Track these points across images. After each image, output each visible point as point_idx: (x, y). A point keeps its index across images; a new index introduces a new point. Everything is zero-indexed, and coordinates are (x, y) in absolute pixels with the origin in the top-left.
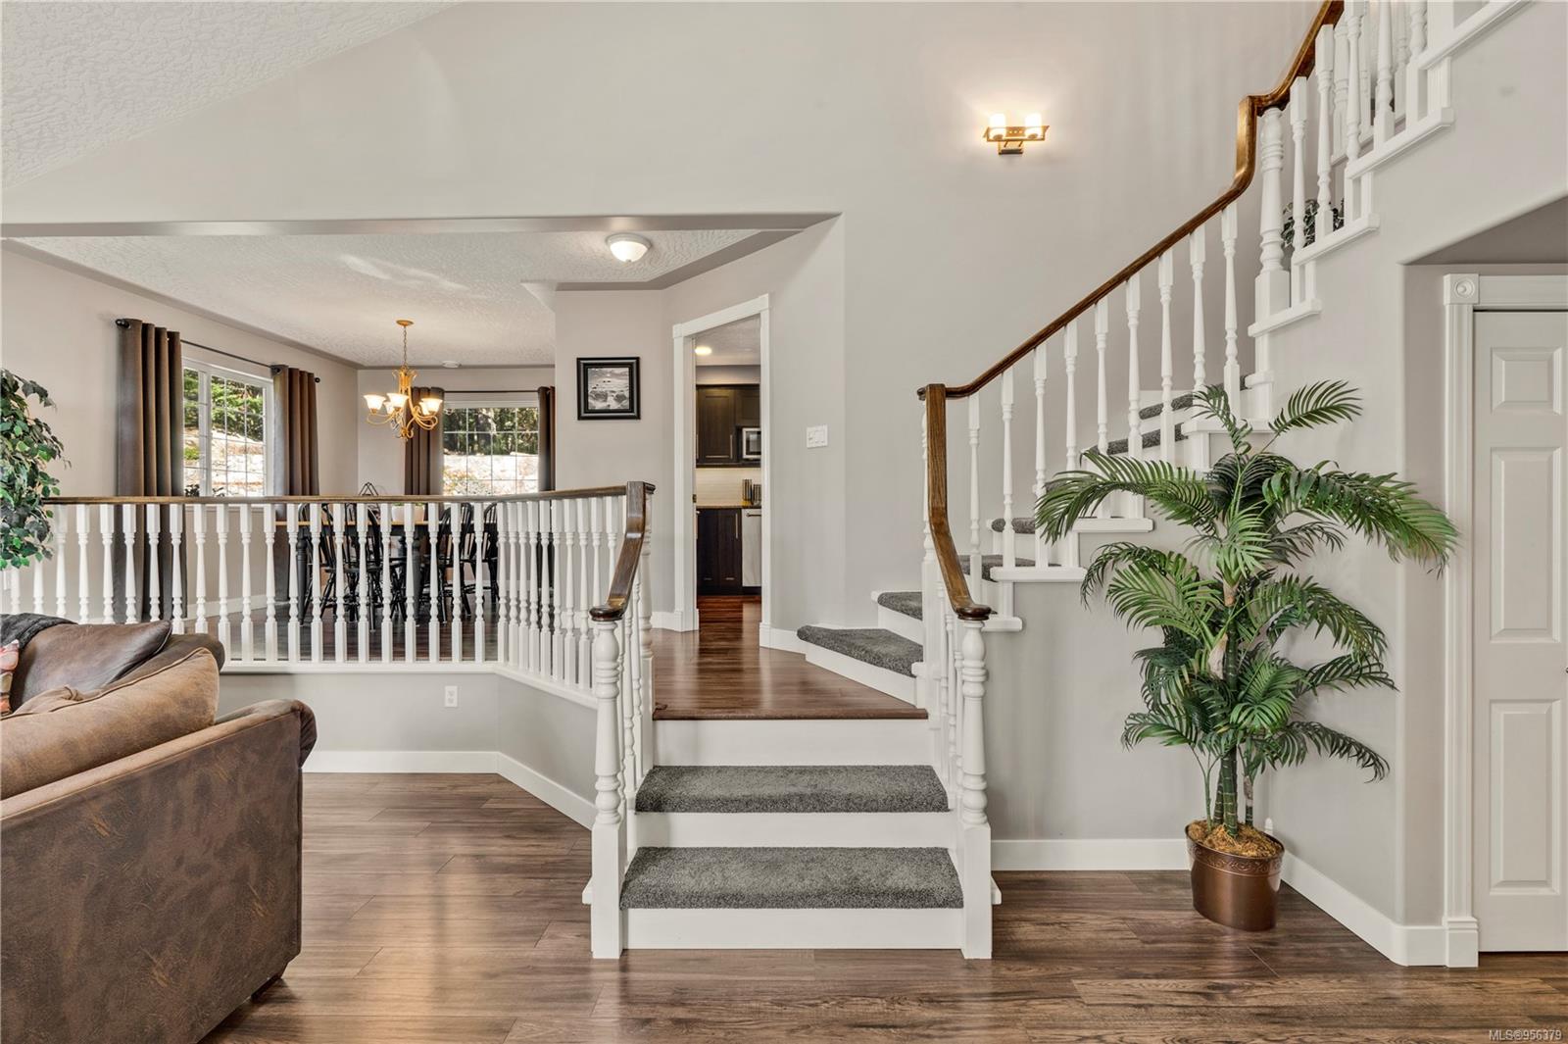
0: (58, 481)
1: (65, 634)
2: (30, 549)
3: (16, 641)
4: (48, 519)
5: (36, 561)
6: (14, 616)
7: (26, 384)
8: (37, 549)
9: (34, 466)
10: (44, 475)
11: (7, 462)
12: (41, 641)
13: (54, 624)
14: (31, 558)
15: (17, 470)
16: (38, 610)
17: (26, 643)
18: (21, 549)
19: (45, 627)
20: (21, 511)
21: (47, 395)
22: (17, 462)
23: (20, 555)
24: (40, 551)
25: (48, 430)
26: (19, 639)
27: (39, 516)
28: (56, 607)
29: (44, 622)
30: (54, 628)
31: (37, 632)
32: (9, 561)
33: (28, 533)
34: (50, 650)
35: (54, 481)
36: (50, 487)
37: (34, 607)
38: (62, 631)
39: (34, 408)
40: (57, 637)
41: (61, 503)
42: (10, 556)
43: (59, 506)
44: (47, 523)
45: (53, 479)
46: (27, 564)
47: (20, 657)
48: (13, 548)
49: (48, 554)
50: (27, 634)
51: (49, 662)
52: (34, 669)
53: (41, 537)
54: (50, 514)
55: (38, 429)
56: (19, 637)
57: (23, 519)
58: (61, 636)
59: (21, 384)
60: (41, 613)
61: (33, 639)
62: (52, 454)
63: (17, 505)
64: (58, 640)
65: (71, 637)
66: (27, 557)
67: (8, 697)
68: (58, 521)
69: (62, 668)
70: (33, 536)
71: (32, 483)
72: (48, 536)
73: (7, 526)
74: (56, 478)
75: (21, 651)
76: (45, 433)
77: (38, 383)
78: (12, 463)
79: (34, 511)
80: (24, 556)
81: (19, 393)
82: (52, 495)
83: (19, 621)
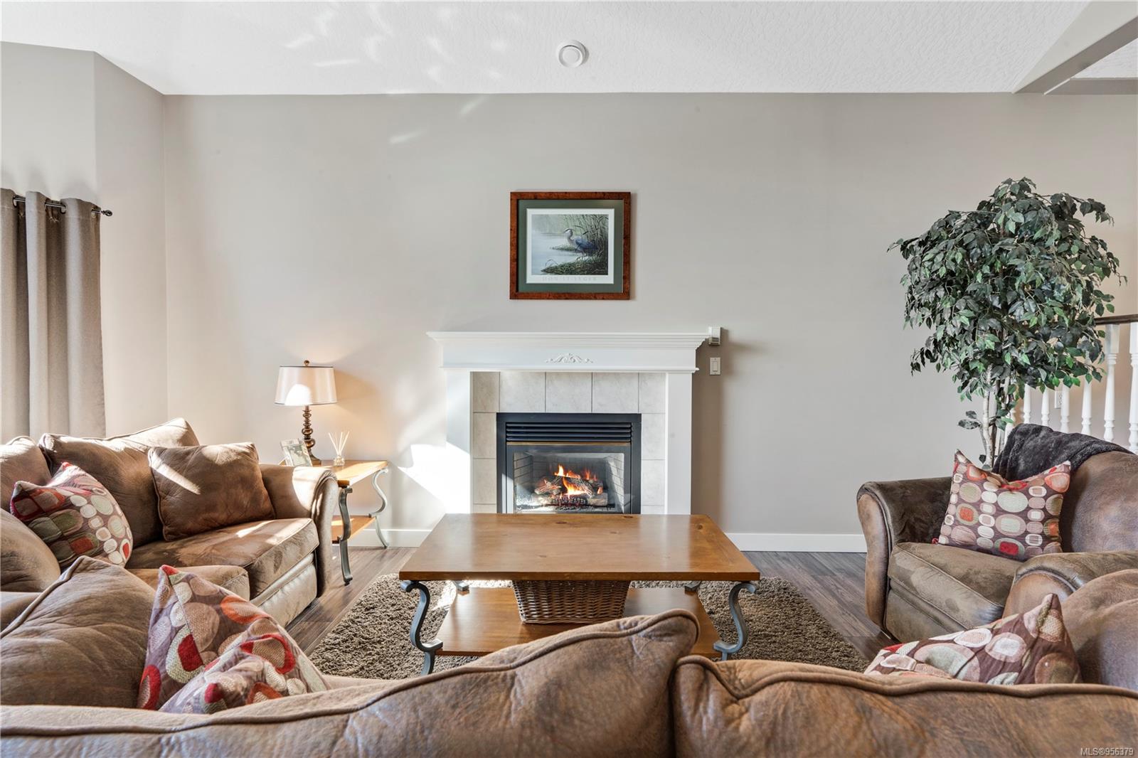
0: (1113, 297)
1: (1121, 464)
2: (1081, 369)
3: (1068, 463)
4: (1100, 338)
5: (1086, 382)
6: (1066, 435)
7: (1084, 204)
8: (1087, 370)
9: (1089, 284)
10: (1098, 293)
11: (1064, 279)
12: (1094, 467)
13: (1107, 451)
14: (1082, 378)
15: (1073, 288)
16: (1085, 431)
17: (1078, 466)
18: (1073, 369)
19: (1098, 452)
20: (1074, 330)
21: (1104, 210)
22: (1073, 279)
23: (1071, 375)
24: (1090, 372)
25: (1104, 247)
26: (1070, 460)
27: (1092, 335)
28: (1103, 430)
29: (1097, 446)
30: (1108, 455)
31: (1089, 455)
32: (1061, 380)
33: (1081, 353)
34: (1105, 478)
35: (1108, 298)
36: (1104, 303)
37: (1081, 427)
38: (1117, 459)
39: (1090, 225)
40: (1111, 465)
41: (1114, 323)
42: (1062, 376)
43: (1112, 325)
44: (1099, 342)
45: (1108, 295)
46: (1078, 384)
47: (1071, 480)
48: (1067, 368)
49: (1098, 376)
50: (1079, 457)
51: (1103, 493)
52: (1085, 497)
53: (1093, 357)
54: (1102, 334)
55: (1094, 247)
56: (1071, 458)
57: (1075, 339)
58: (1116, 465)
59: (1078, 205)
60: (1088, 434)
61: (1085, 463)
62: (1106, 272)
63: (1072, 324)
64: (1113, 469)
65: (1128, 469)
66: (1078, 377)
67: (1058, 520)
68: (1109, 341)
69: (1118, 503)
70: (1084, 357)
71: (1087, 302)
72: (1100, 357)
73: (1061, 345)
74: (1111, 294)
75: (1073, 473)
76: (1101, 251)
77: (1095, 200)
78: (1069, 281)
79: (1087, 331)
80: (1075, 376)
81: (1078, 215)
82: (1107, 314)
83: (1070, 440)
